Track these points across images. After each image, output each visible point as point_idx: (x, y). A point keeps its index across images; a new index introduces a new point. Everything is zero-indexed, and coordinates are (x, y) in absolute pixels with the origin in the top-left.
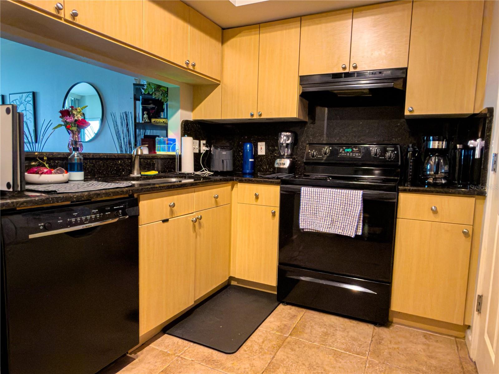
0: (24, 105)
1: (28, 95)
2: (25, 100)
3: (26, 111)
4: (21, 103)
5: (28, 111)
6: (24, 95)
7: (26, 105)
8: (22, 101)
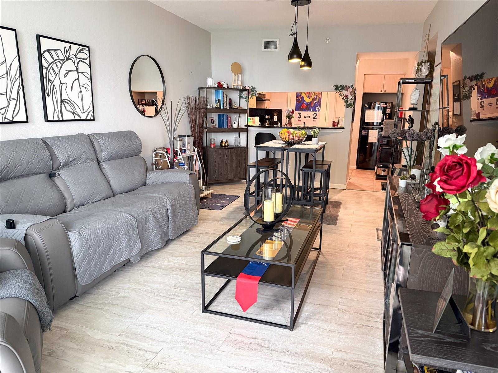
0: (74, 63)
1: (82, 50)
2: (76, 56)
3: (78, 72)
4: (68, 59)
5: (81, 73)
6: (74, 48)
7: (78, 63)
8: (69, 56)
